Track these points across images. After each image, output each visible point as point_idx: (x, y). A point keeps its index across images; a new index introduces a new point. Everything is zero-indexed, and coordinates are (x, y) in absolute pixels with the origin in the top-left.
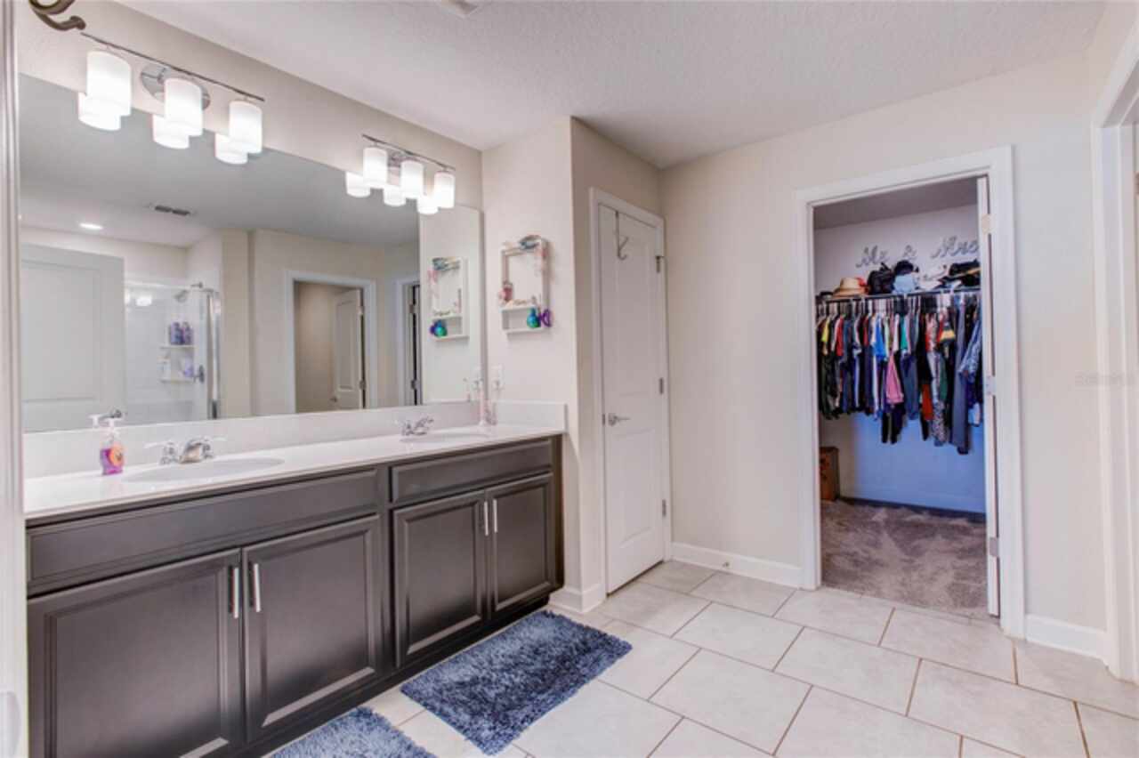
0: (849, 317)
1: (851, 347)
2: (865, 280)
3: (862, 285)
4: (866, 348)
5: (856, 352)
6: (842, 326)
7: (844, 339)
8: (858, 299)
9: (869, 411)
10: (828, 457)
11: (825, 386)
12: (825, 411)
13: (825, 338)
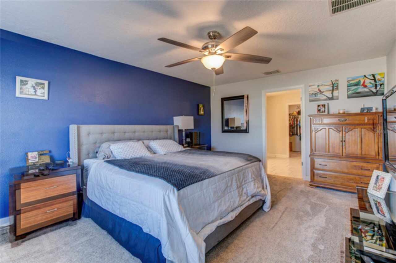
0: (294, 119)
1: (294, 124)
2: (297, 112)
3: (297, 113)
4: (297, 124)
5: (295, 125)
6: (293, 120)
7: (293, 123)
8: (296, 115)
9: (297, 135)
10: (291, 144)
11: (290, 131)
12: (290, 135)
13: (290, 122)
